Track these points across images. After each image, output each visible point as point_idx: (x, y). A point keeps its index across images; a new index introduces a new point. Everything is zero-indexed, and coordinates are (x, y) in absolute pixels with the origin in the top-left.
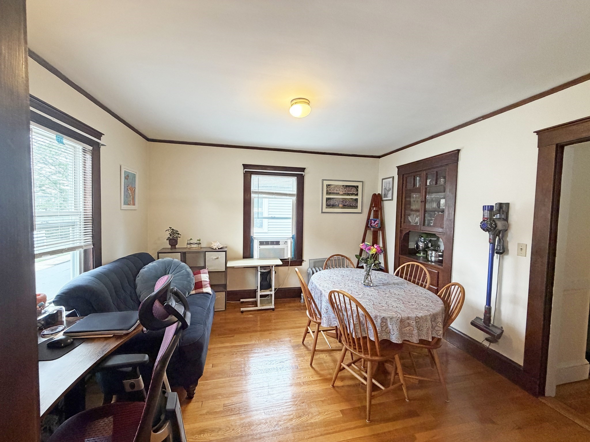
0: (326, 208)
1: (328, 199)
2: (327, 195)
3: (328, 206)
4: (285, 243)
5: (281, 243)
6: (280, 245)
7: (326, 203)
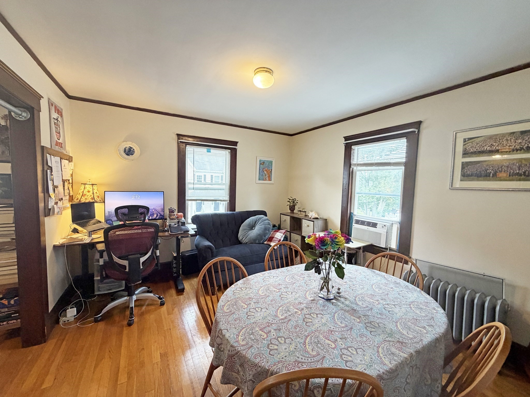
0: (461, 180)
1: (464, 165)
2: (463, 157)
3: (465, 176)
4: (383, 227)
5: (378, 226)
6: (376, 228)
7: (462, 171)
